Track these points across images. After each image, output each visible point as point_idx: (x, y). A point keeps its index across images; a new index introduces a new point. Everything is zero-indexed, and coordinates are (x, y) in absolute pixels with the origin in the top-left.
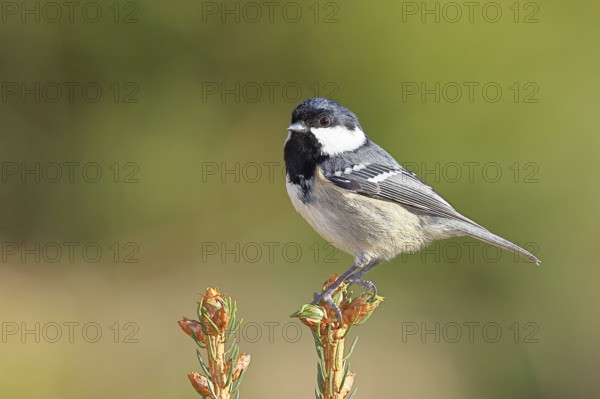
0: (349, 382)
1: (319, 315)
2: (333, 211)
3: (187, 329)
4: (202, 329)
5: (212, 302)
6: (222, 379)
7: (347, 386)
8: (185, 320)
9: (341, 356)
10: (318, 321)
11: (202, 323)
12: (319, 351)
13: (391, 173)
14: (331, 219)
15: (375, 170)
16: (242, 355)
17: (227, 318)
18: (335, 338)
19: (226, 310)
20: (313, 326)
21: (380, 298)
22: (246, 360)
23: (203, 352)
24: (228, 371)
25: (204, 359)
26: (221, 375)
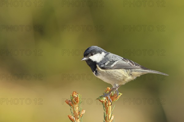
0: (113, 117)
3: (68, 103)
4: (72, 103)
5: (75, 95)
6: (77, 117)
7: (112, 119)
8: (67, 100)
9: (110, 110)
10: (104, 100)
11: (72, 101)
12: (104, 109)
16: (83, 110)
17: (79, 100)
18: (109, 105)
19: (79, 97)
20: (102, 102)
21: (121, 94)
22: (84, 111)
23: (72, 109)
24: (79, 114)
25: (72, 111)
26: (77, 116)
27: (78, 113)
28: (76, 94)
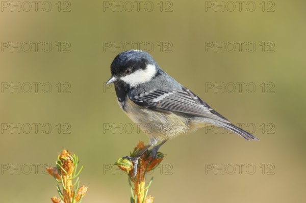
5: (64, 157)
6: (69, 200)
13: (169, 94)
16: (81, 187)
22: (85, 189)
27: (70, 194)
28: (69, 155)
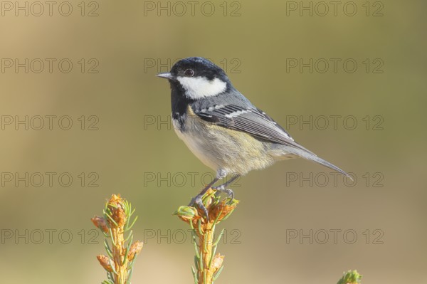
0: (219, 262)
1: (191, 213)
2: (199, 138)
5: (114, 204)
6: (120, 259)
7: (217, 265)
8: (96, 217)
10: (190, 218)
13: (243, 111)
14: (198, 143)
15: (231, 109)
16: (136, 242)
17: (122, 216)
18: (205, 230)
20: (187, 222)
22: (139, 246)
26: (120, 256)
